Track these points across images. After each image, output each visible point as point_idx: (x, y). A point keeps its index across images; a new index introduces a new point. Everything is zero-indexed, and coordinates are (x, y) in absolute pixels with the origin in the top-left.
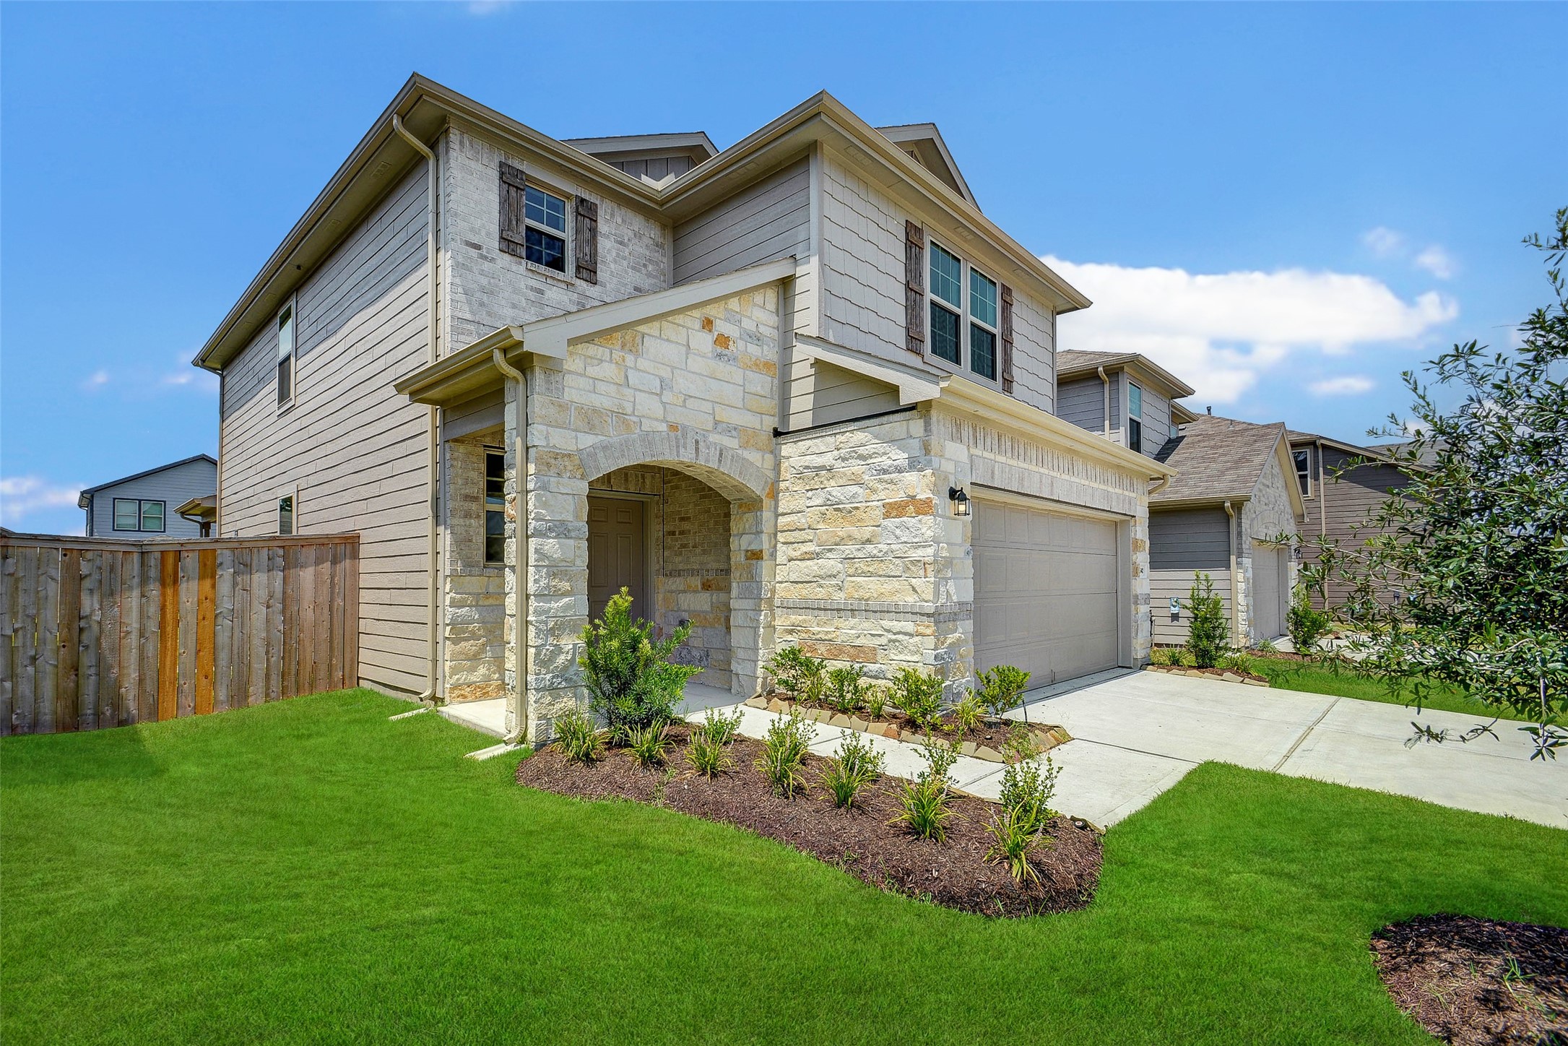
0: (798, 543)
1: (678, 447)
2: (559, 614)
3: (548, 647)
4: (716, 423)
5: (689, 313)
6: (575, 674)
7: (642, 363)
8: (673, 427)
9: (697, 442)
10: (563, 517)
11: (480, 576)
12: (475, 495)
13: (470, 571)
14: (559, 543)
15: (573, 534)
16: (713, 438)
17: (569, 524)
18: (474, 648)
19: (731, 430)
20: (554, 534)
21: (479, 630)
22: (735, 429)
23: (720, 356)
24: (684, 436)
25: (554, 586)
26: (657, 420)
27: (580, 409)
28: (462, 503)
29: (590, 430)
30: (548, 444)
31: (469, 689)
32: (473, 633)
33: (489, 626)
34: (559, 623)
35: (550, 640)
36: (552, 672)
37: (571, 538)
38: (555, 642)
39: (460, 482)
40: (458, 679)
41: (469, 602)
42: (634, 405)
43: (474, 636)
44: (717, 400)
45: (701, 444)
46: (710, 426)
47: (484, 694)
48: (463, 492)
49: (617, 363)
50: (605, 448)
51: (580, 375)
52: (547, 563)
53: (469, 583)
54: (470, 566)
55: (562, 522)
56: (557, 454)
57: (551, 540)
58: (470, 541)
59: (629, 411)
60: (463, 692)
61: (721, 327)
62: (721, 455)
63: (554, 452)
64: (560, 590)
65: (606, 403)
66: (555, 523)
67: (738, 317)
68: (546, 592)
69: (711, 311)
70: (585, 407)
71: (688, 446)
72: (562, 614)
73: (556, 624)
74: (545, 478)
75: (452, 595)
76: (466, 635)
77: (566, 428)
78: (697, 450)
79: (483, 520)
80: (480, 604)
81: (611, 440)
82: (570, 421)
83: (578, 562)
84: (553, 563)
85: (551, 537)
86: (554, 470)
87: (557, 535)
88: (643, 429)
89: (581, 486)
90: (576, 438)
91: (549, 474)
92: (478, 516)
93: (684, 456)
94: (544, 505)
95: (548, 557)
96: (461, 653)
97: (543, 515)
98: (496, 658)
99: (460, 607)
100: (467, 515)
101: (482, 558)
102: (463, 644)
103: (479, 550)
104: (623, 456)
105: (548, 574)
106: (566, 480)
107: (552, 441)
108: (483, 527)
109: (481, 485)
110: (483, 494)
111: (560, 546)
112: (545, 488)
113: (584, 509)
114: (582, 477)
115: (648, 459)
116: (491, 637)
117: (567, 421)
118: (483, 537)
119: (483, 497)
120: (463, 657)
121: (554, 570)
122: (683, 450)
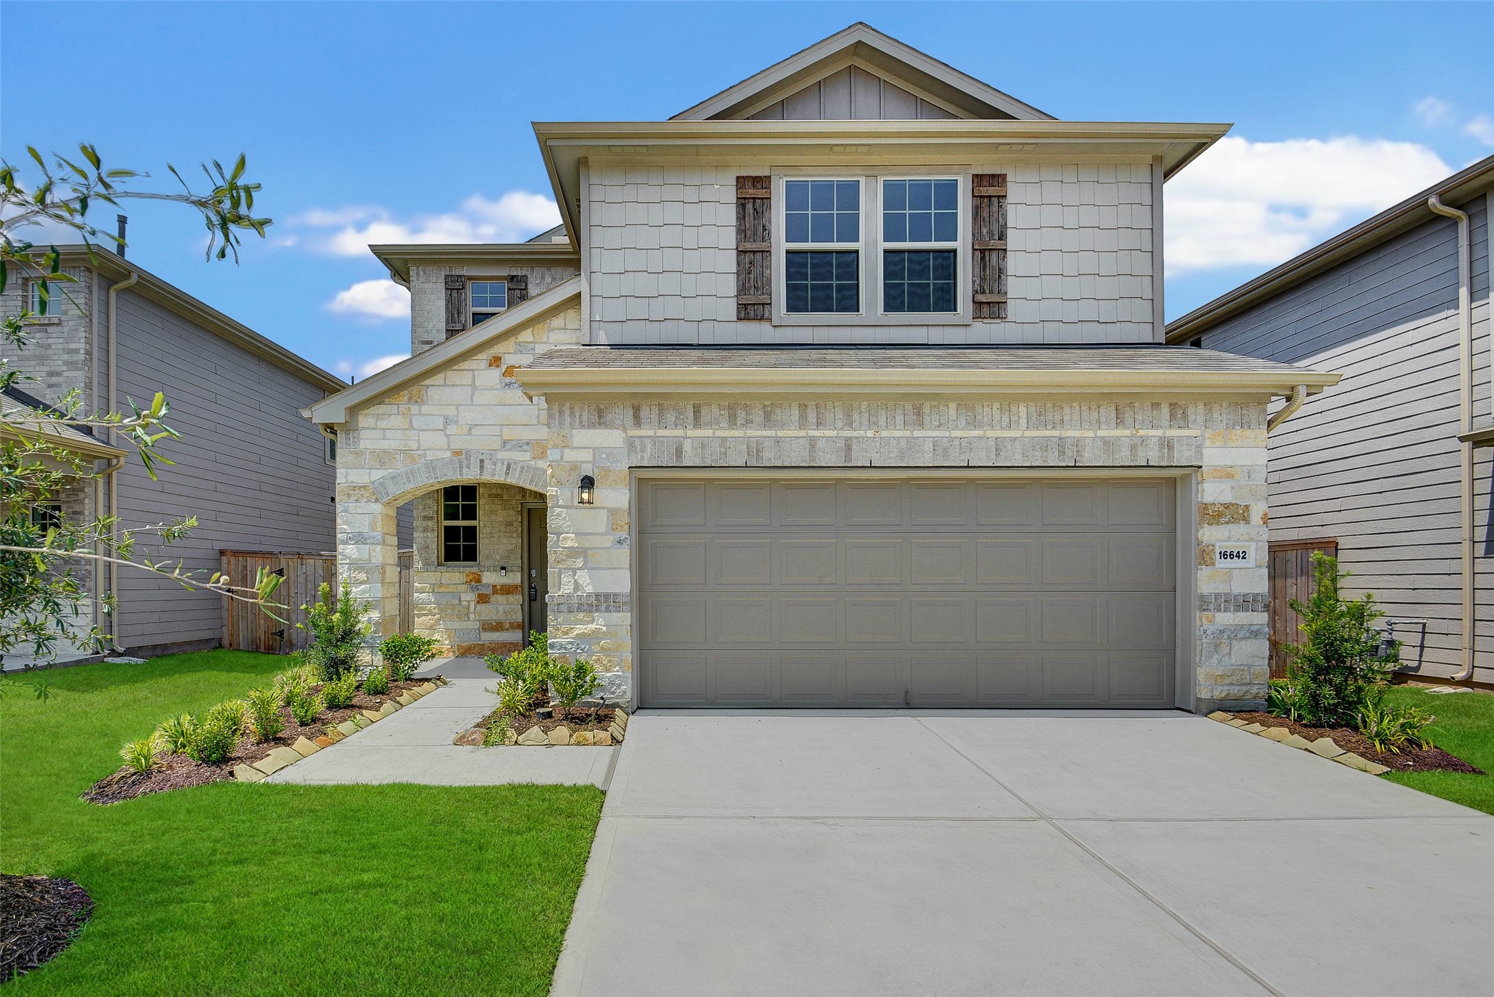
1: (461, 468)
2: (358, 596)
4: (505, 442)
5: (476, 357)
6: (371, 638)
7: (425, 409)
8: (457, 453)
9: (482, 461)
10: (361, 530)
11: (434, 571)
12: (432, 515)
13: (427, 568)
14: (357, 548)
15: (368, 541)
16: (500, 455)
18: (430, 621)
19: (520, 445)
20: (351, 542)
21: (434, 609)
22: (528, 444)
23: (508, 385)
24: (468, 458)
25: (352, 577)
26: (442, 449)
27: (373, 453)
28: (422, 522)
29: (381, 466)
30: (345, 481)
32: (430, 611)
33: (441, 606)
37: (367, 544)
41: (426, 590)
42: (419, 443)
43: (431, 613)
44: (505, 423)
45: (486, 463)
46: (498, 445)
48: (423, 515)
49: (403, 414)
50: (393, 478)
51: (373, 429)
52: (348, 561)
53: (427, 576)
54: (427, 565)
55: (360, 533)
56: (355, 487)
57: (351, 546)
58: (428, 548)
59: (414, 447)
61: (509, 360)
62: (508, 468)
63: (350, 486)
64: (358, 580)
65: (395, 445)
66: (352, 534)
67: (531, 346)
69: (498, 349)
70: (377, 451)
71: (472, 466)
74: (346, 504)
75: (416, 584)
76: (425, 612)
77: (362, 468)
78: (482, 468)
79: (438, 533)
80: (436, 591)
81: (398, 471)
82: (365, 463)
83: (374, 560)
84: (353, 562)
85: (351, 544)
86: (353, 499)
87: (356, 543)
88: (427, 459)
89: (375, 507)
90: (369, 474)
91: (350, 501)
92: (433, 530)
93: (467, 474)
94: (346, 523)
95: (349, 558)
96: (422, 624)
97: (345, 529)
98: (447, 630)
99: (421, 593)
100: (426, 530)
101: (438, 559)
102: (423, 618)
103: (434, 553)
104: (409, 482)
105: (349, 569)
106: (363, 504)
107: (350, 479)
108: (438, 537)
109: (436, 509)
110: (437, 514)
111: (358, 550)
112: (346, 511)
113: (378, 524)
114: (377, 500)
115: (431, 481)
116: (444, 615)
117: (363, 463)
118: (438, 545)
119: (437, 517)
120: (424, 627)
121: (355, 566)
122: (467, 469)
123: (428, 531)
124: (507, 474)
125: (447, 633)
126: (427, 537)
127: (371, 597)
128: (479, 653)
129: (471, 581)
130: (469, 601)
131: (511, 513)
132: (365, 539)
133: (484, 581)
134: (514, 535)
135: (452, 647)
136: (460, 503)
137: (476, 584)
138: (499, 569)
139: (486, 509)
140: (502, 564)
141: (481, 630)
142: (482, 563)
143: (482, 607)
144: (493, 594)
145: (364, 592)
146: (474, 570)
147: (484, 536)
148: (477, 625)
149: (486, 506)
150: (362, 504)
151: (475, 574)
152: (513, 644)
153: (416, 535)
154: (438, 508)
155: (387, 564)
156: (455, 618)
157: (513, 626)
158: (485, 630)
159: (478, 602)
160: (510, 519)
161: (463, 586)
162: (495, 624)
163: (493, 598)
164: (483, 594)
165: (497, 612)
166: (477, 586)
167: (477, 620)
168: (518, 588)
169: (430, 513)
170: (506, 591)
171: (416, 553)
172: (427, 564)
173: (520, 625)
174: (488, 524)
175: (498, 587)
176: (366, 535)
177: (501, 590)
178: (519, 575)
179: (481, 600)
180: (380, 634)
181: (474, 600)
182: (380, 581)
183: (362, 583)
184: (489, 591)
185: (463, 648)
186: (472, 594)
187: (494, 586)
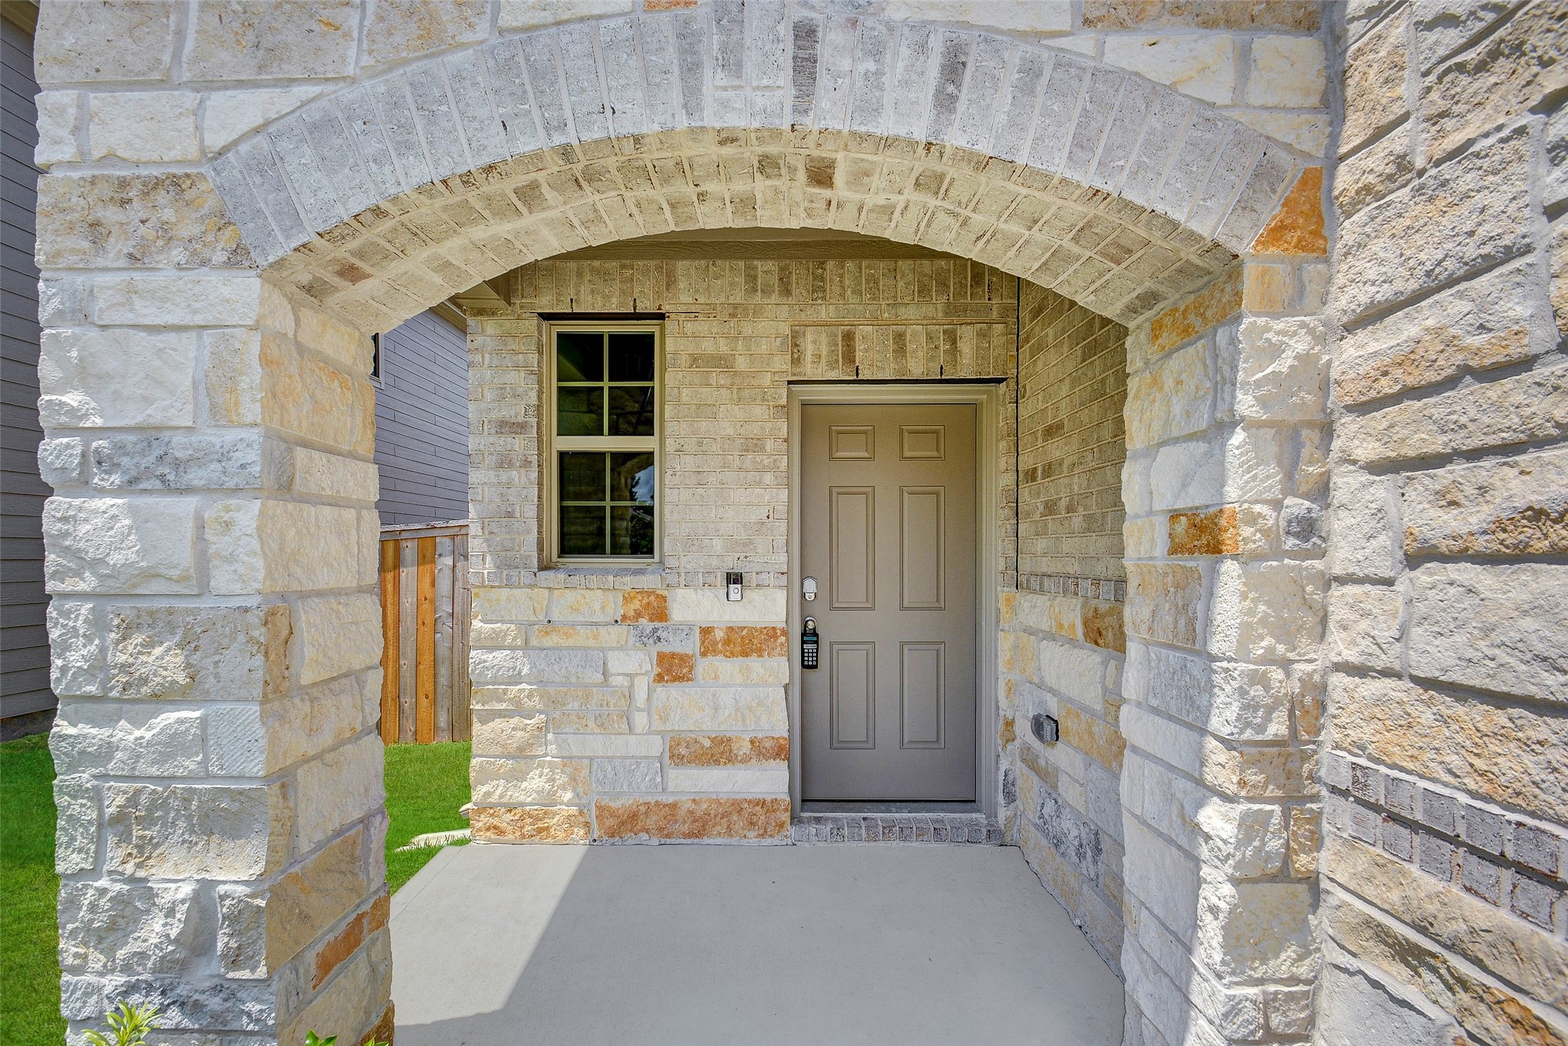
0: (1475, 455)
2: (144, 768)
3: (103, 882)
6: (217, 989)
10: (154, 414)
11: (531, 586)
12: (520, 419)
13: (509, 577)
14: (133, 511)
15: (193, 476)
17: (178, 439)
18: (519, 734)
20: (116, 478)
21: (530, 696)
25: (124, 668)
28: (492, 439)
29: (260, 68)
30: (83, 153)
31: (509, 817)
32: (517, 702)
33: (551, 690)
34: (143, 799)
35: (115, 855)
36: (127, 968)
37: (189, 490)
38: (129, 868)
39: (489, 395)
40: (488, 794)
41: (509, 640)
43: (519, 710)
47: (540, 830)
48: (494, 415)
50: (322, 128)
52: (95, 580)
53: (509, 600)
54: (510, 567)
55: (150, 434)
56: (123, 184)
57: (112, 501)
58: (510, 515)
60: (495, 822)
63: (107, 179)
64: (144, 681)
66: (119, 437)
68: (91, 689)
72: (154, 771)
73: (133, 800)
74: (80, 279)
75: (477, 624)
76: (504, 706)
77: (163, 84)
78: (805, 68)
79: (540, 473)
80: (534, 642)
81: (347, 94)
82: (177, 55)
83: (221, 579)
84: (113, 586)
85: (102, 492)
86: (117, 247)
87: (131, 485)
88: (506, 20)
89: (226, 292)
90: (199, 111)
91: (100, 262)
92: (526, 463)
93: (725, 105)
94: (83, 376)
95: (96, 564)
96: (493, 742)
97: (72, 411)
98: (567, 759)
99: (491, 649)
100: (504, 462)
101: (540, 549)
102: (498, 724)
103: (529, 532)
104: (406, 147)
105: (98, 624)
106: (163, 277)
107: (100, 140)
108: (540, 484)
109: (533, 399)
110: (540, 416)
111: (140, 521)
112: (80, 315)
113: (244, 382)
114: (238, 257)
115: (526, 145)
116: (557, 714)
117: (167, 58)
118: (540, 507)
119: (539, 424)
120: (498, 750)
121: (127, 606)
122: (721, 78)
123: (511, 465)
124: (945, 102)
125: (568, 770)
126: (509, 485)
127: (209, 777)
128: (660, 829)
129: (638, 615)
130: (631, 676)
131: (759, 411)
132: (177, 464)
133: (677, 613)
134: (768, 478)
135: (581, 813)
136: (606, 384)
137: (652, 625)
138: (720, 579)
139: (685, 399)
140: (731, 564)
141: (667, 760)
142: (670, 562)
143: (671, 693)
144: (704, 654)
145: (172, 744)
146: (649, 581)
147: (677, 480)
148: (656, 746)
149: (685, 392)
150: (157, 279)
151: (649, 594)
152: (763, 803)
153: (475, 477)
154: (540, 398)
155: (303, 595)
156: (591, 724)
157: (762, 751)
158: (678, 759)
159: (660, 678)
160: (754, 430)
161: (615, 630)
162: (707, 743)
163: (703, 666)
164: (673, 655)
165: (716, 709)
166: (655, 630)
167: (658, 733)
168: (775, 637)
169: (515, 411)
170: (743, 644)
171: (474, 529)
172: (507, 564)
173: (781, 748)
174: (690, 446)
175: (719, 635)
176: (180, 445)
177: (727, 642)
178: (781, 596)
179: (669, 671)
180: (262, 972)
181: (646, 673)
182: (257, 691)
183: (165, 697)
184: (690, 646)
185: (613, 814)
186: (641, 655)
187: (706, 631)
